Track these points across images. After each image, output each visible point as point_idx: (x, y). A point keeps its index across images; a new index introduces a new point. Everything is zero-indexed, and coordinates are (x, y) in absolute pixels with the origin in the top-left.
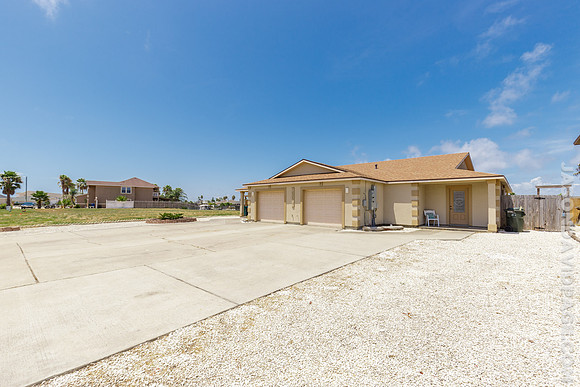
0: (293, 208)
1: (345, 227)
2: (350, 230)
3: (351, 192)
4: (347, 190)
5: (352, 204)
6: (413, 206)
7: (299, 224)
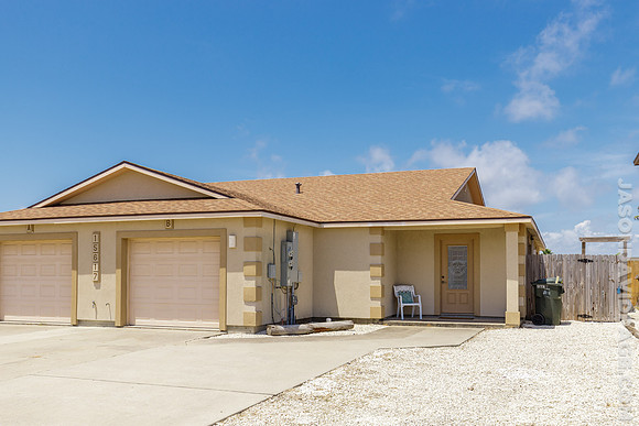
1: (228, 329)
2: (238, 335)
3: (241, 245)
4: (232, 241)
5: (242, 274)
6: (373, 278)
7: (111, 324)
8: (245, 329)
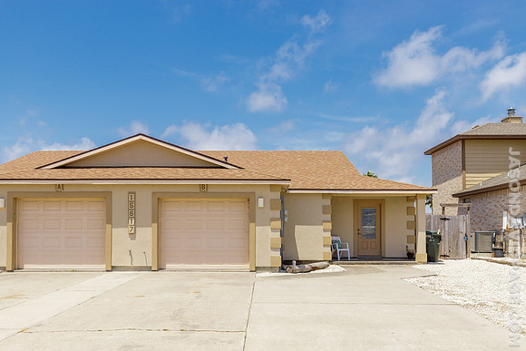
0: (132, 236)
1: (257, 269)
2: (267, 274)
3: (268, 206)
4: (261, 202)
5: (269, 228)
6: (325, 231)
7: (149, 269)
8: (271, 269)
